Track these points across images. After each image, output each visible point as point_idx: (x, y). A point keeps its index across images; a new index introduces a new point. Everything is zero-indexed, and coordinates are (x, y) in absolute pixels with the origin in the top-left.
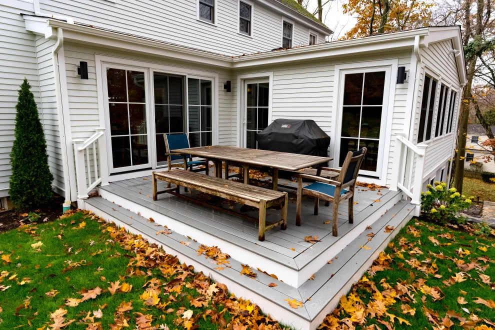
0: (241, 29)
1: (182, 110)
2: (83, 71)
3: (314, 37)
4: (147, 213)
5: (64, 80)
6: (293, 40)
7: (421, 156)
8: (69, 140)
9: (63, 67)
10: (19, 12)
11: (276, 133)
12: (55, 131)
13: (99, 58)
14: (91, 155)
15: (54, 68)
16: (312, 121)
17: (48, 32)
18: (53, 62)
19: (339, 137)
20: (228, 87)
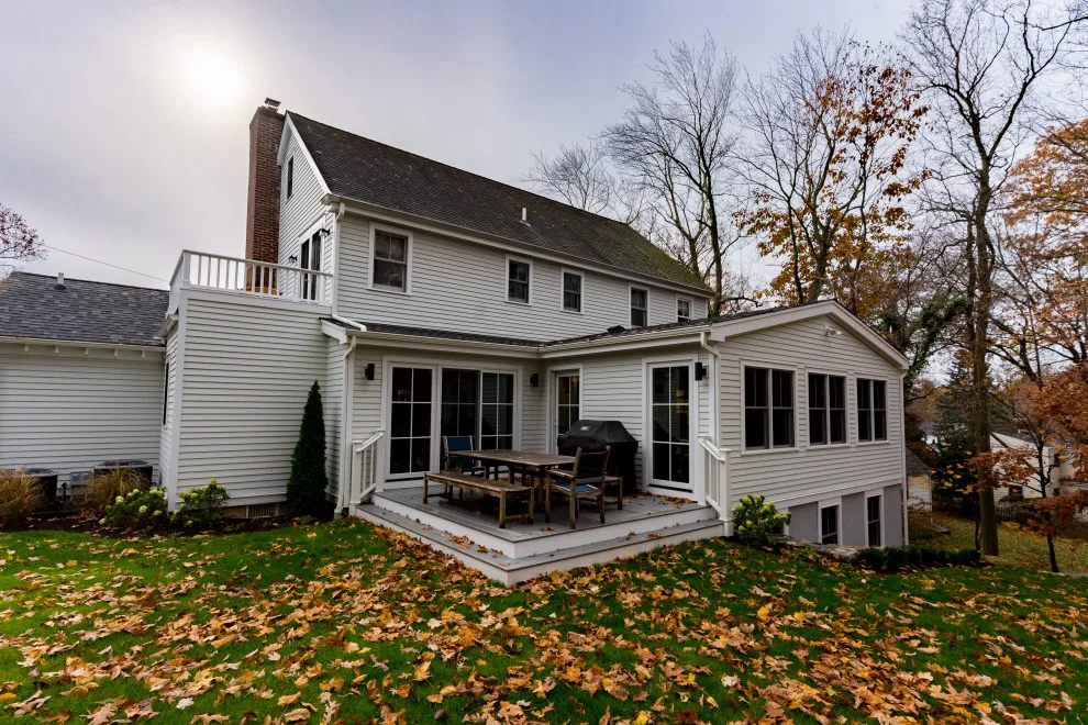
0: (567, 305)
1: (474, 409)
2: (370, 373)
3: (687, 304)
4: (414, 514)
5: (352, 381)
6: (649, 311)
7: (723, 462)
8: (349, 441)
9: (352, 370)
10: (318, 316)
11: (574, 437)
12: (335, 433)
13: (386, 359)
14: (369, 458)
15: (343, 370)
16: (619, 424)
17: (343, 339)
18: (343, 364)
19: (651, 441)
20: (535, 381)
